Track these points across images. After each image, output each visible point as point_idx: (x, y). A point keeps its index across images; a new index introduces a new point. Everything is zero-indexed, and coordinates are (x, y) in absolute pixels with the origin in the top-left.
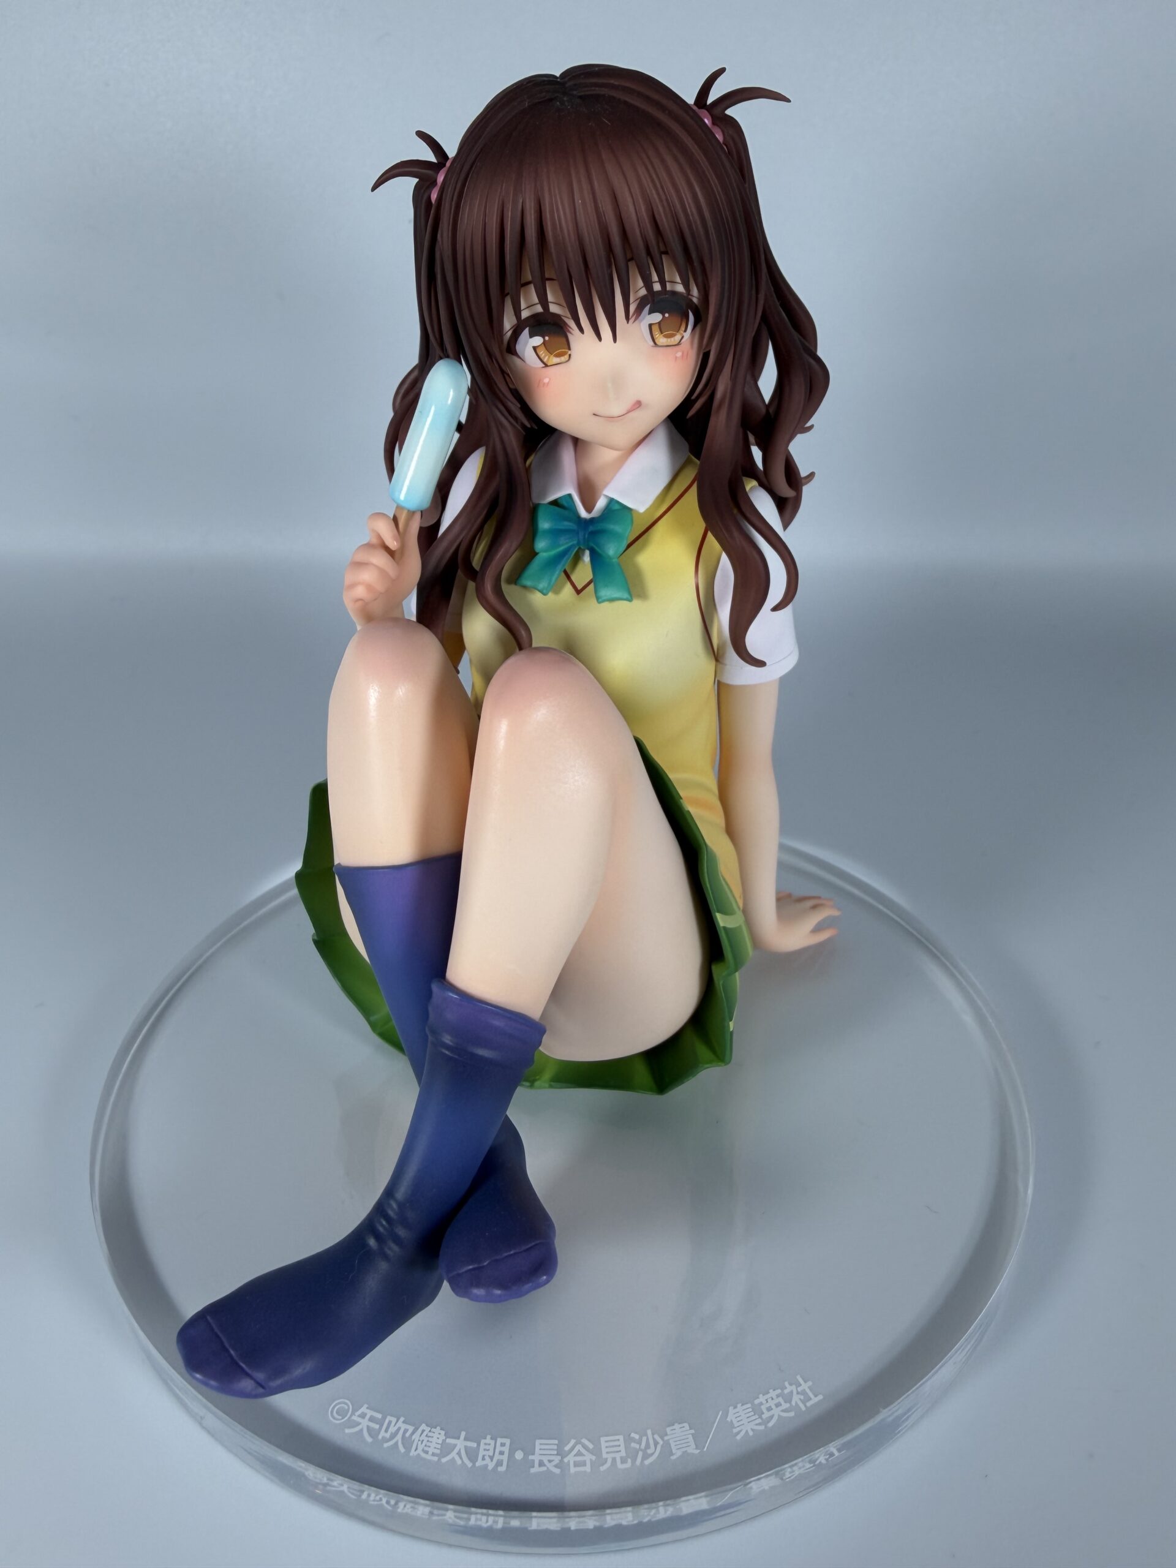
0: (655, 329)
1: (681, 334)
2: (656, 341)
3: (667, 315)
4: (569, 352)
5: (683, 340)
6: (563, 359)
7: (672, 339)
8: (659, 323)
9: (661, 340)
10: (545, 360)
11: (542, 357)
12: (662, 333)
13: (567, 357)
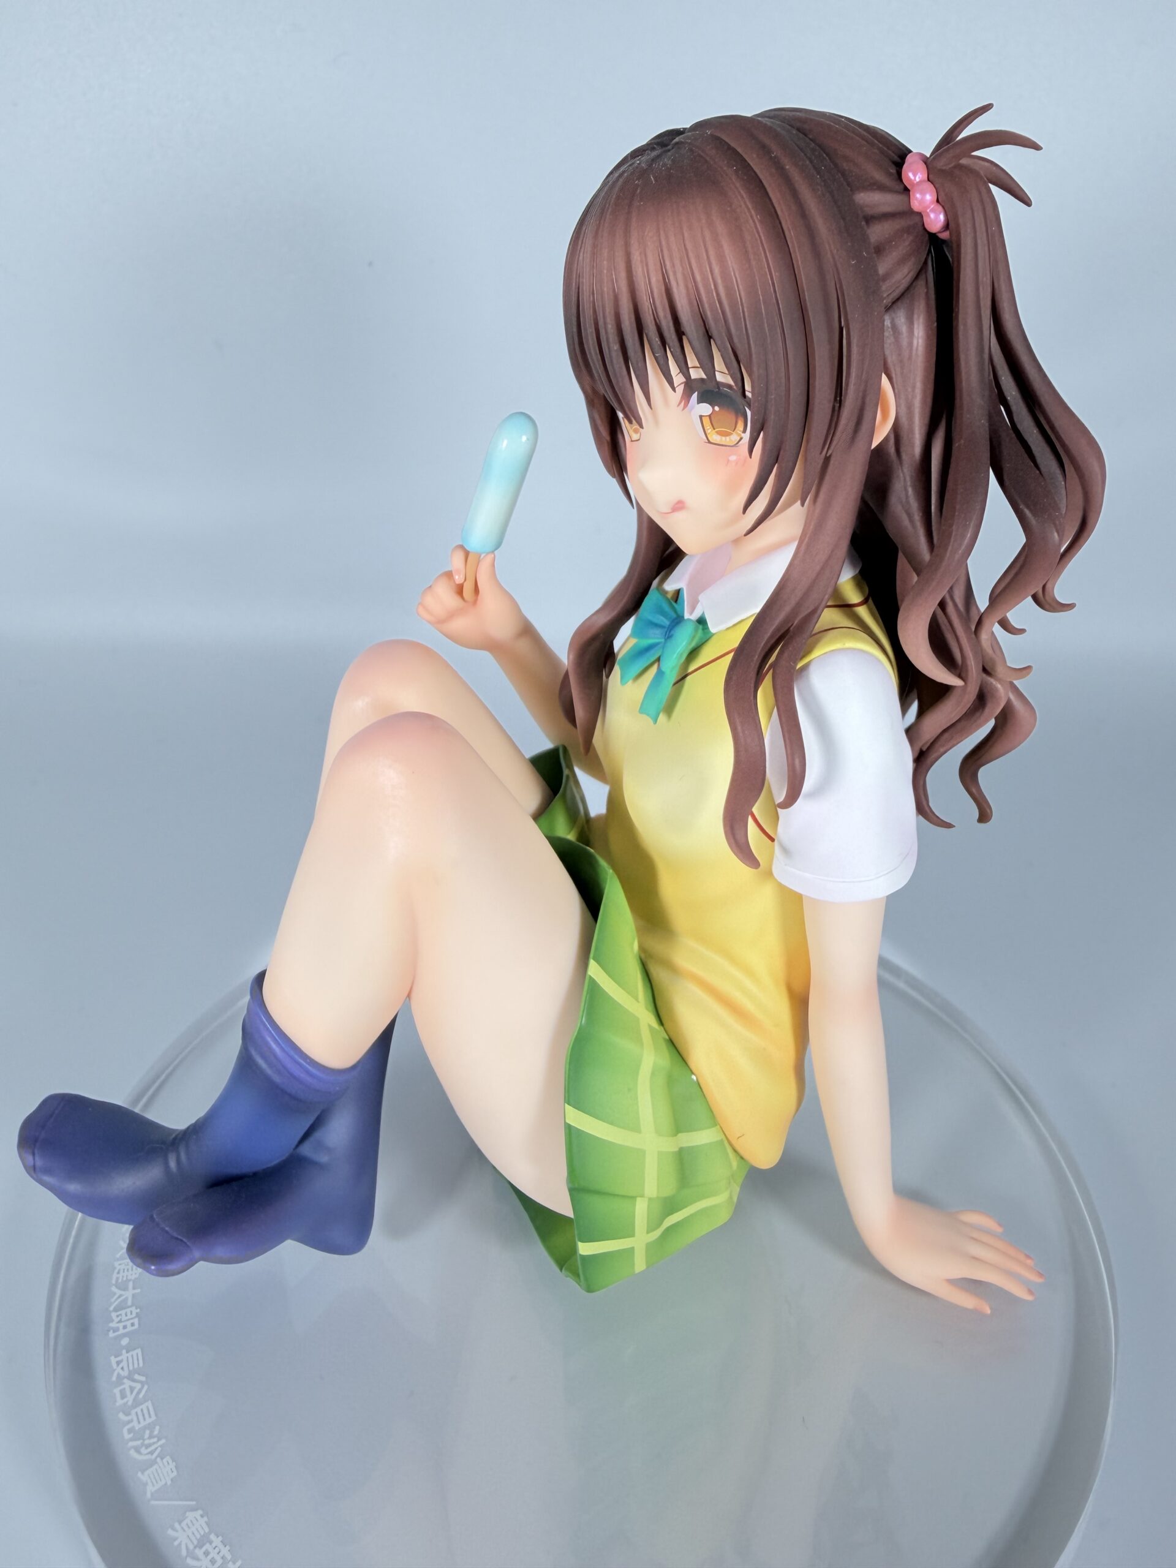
0: (706, 421)
1: (739, 435)
2: (708, 436)
3: (717, 408)
5: (741, 443)
7: (728, 438)
8: (710, 416)
9: (715, 437)
12: (714, 429)
13: (639, 435)
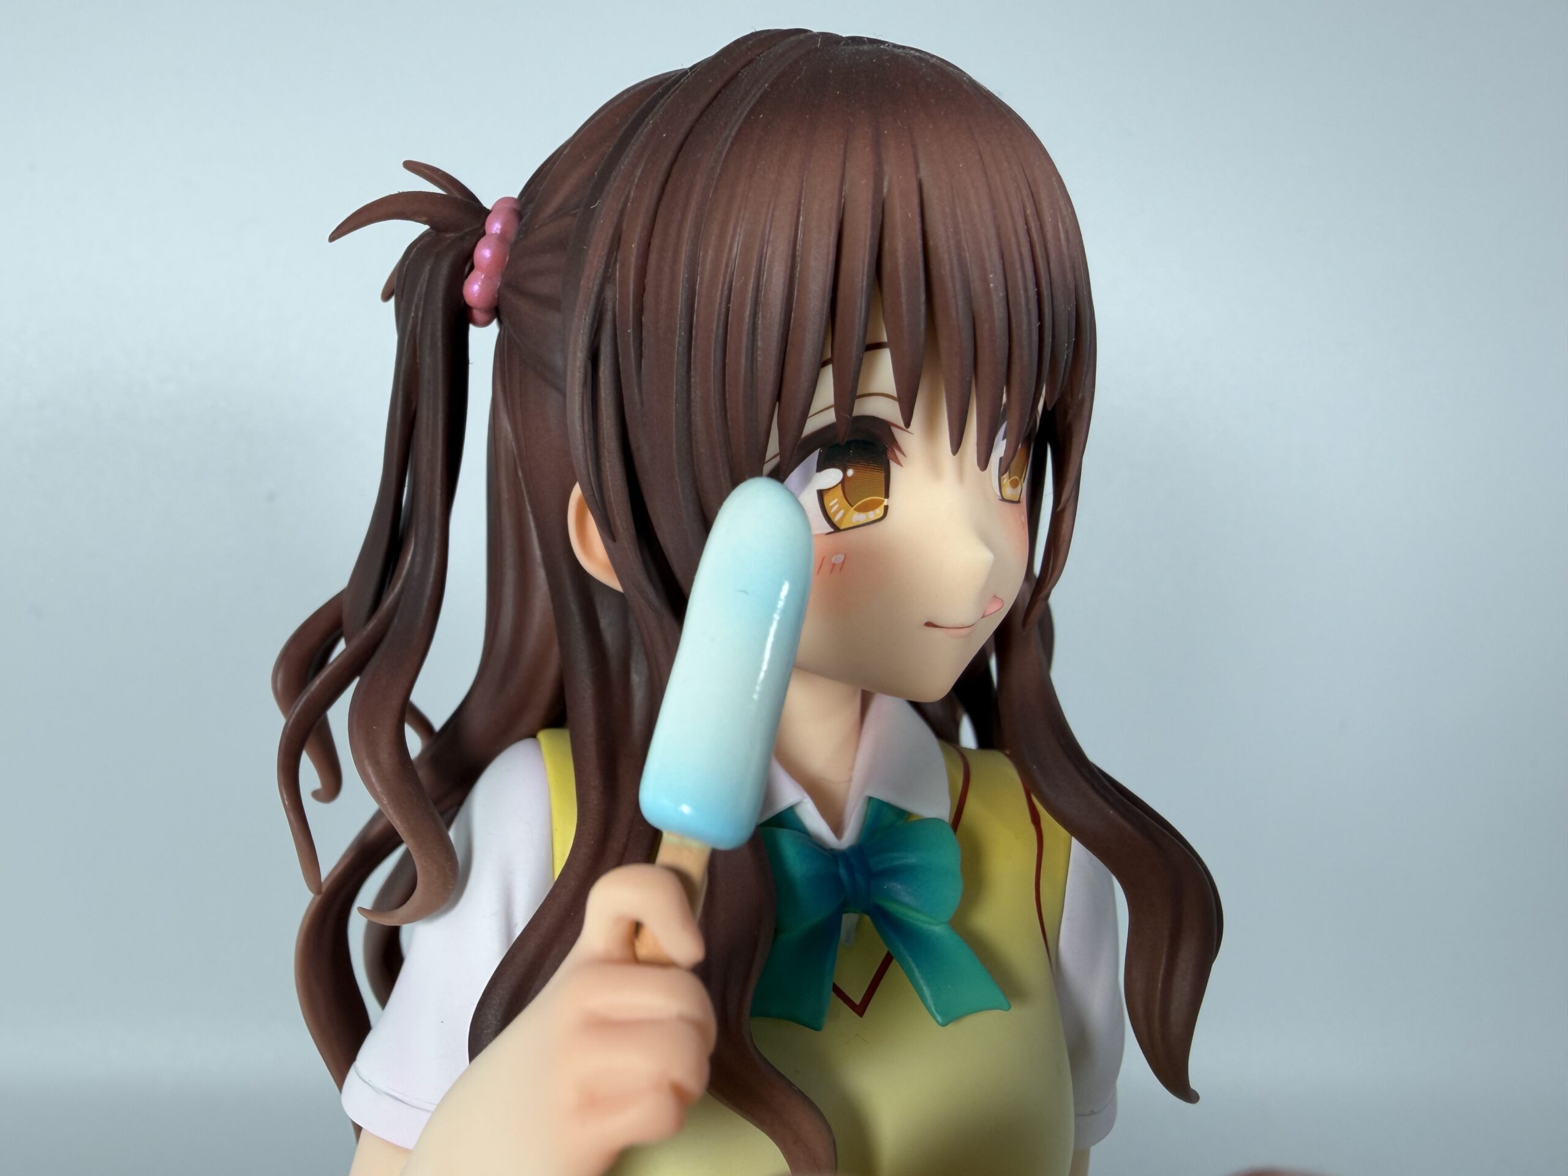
0: (1006, 468)
2: (1002, 489)
4: (886, 502)
6: (872, 515)
7: (1015, 491)
9: (1006, 489)
10: (836, 519)
11: (831, 512)
12: (1008, 476)
13: (879, 512)
